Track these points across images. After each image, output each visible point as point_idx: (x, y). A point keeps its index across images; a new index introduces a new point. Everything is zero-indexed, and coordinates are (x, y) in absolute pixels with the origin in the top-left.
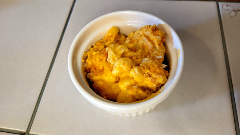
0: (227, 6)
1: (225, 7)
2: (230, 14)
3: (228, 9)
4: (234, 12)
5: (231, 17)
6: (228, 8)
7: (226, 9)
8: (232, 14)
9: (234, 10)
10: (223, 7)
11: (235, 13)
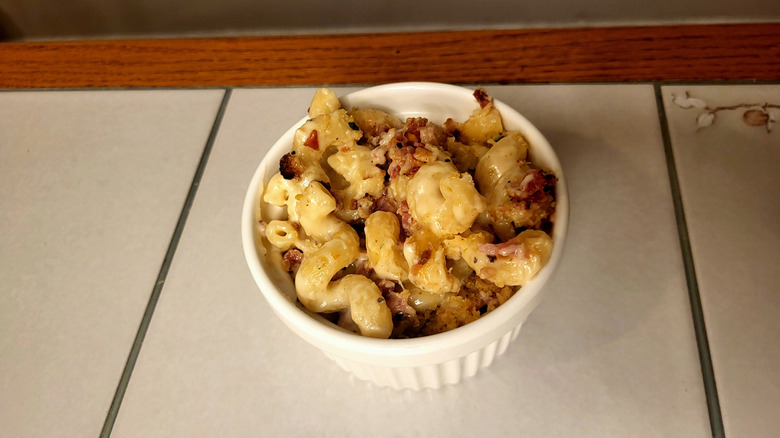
0: (688, 95)
1: (681, 100)
2: (697, 120)
3: (692, 107)
4: (710, 113)
5: (700, 130)
6: (691, 101)
7: (685, 105)
8: (701, 119)
9: (707, 108)
10: (674, 100)
11: (712, 116)
